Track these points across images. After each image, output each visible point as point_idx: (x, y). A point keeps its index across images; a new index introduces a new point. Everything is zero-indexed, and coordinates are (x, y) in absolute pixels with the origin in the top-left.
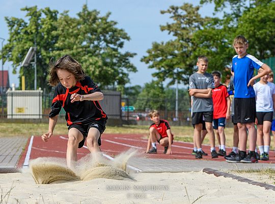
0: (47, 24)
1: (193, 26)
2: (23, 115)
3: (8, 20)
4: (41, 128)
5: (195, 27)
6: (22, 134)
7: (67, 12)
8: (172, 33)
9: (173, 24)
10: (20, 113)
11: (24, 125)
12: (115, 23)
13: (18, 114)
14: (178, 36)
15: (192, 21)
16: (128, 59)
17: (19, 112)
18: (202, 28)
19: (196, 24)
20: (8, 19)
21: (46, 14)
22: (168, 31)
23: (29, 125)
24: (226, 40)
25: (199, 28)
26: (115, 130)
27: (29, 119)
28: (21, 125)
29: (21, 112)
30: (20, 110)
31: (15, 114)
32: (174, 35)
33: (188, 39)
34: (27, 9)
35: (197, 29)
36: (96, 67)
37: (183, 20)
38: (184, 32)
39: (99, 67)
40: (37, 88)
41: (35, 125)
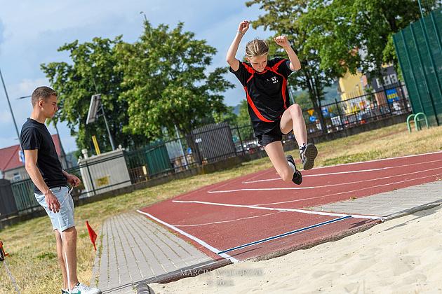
0: (99, 60)
1: (293, 11)
2: (109, 186)
3: (45, 68)
4: (139, 197)
5: (296, 11)
6: (118, 211)
7: (120, 38)
8: (268, 27)
9: (266, 16)
10: (104, 186)
11: (115, 199)
12: (192, 35)
13: (101, 187)
14: (277, 30)
15: (290, 5)
16: (221, 77)
17: (102, 184)
18: (305, 10)
19: (296, 7)
20: (45, 66)
21: (94, 47)
22: (263, 27)
23: (121, 197)
24: (343, 18)
25: (302, 12)
26: (235, 173)
27: (118, 190)
28: (112, 200)
29: (104, 183)
30: (102, 181)
31: (98, 188)
32: (271, 29)
33: (291, 29)
34: (66, 48)
35: (299, 13)
36: (182, 98)
37: (278, 6)
38: (284, 22)
39: (187, 96)
40: (116, 147)
41: (130, 195)
